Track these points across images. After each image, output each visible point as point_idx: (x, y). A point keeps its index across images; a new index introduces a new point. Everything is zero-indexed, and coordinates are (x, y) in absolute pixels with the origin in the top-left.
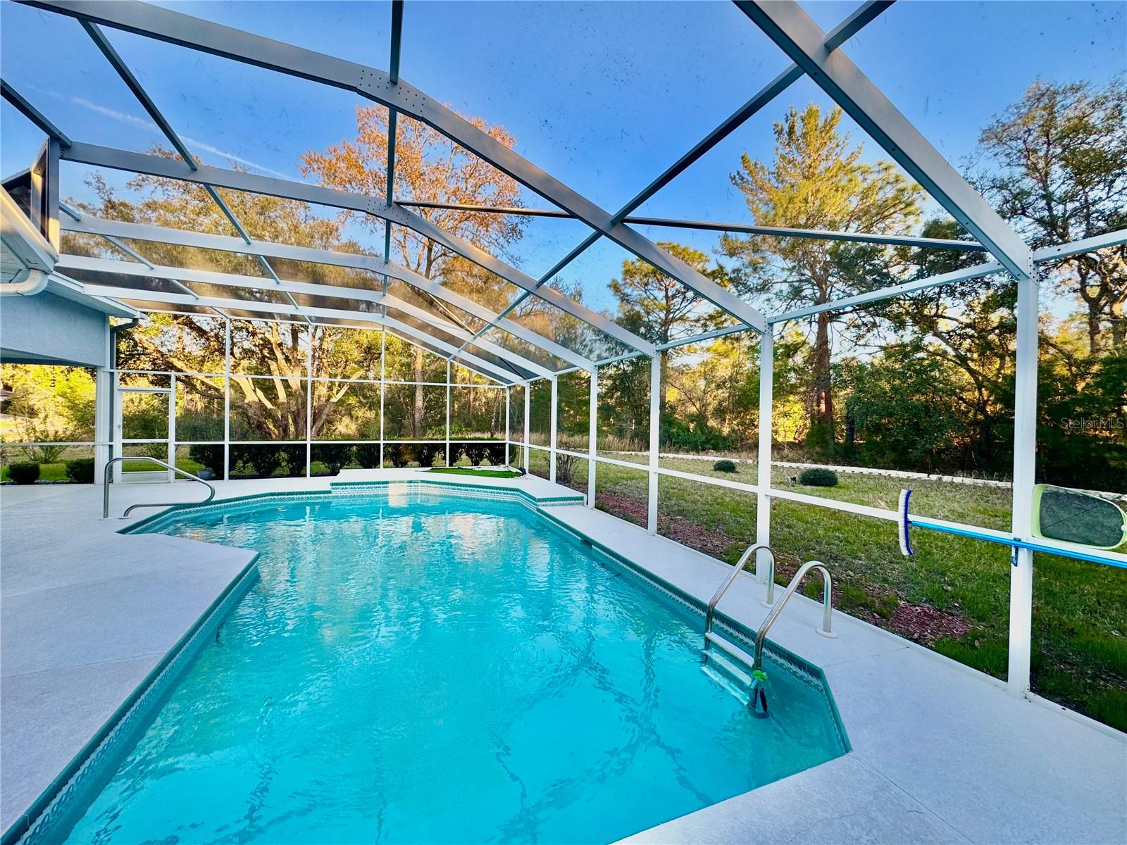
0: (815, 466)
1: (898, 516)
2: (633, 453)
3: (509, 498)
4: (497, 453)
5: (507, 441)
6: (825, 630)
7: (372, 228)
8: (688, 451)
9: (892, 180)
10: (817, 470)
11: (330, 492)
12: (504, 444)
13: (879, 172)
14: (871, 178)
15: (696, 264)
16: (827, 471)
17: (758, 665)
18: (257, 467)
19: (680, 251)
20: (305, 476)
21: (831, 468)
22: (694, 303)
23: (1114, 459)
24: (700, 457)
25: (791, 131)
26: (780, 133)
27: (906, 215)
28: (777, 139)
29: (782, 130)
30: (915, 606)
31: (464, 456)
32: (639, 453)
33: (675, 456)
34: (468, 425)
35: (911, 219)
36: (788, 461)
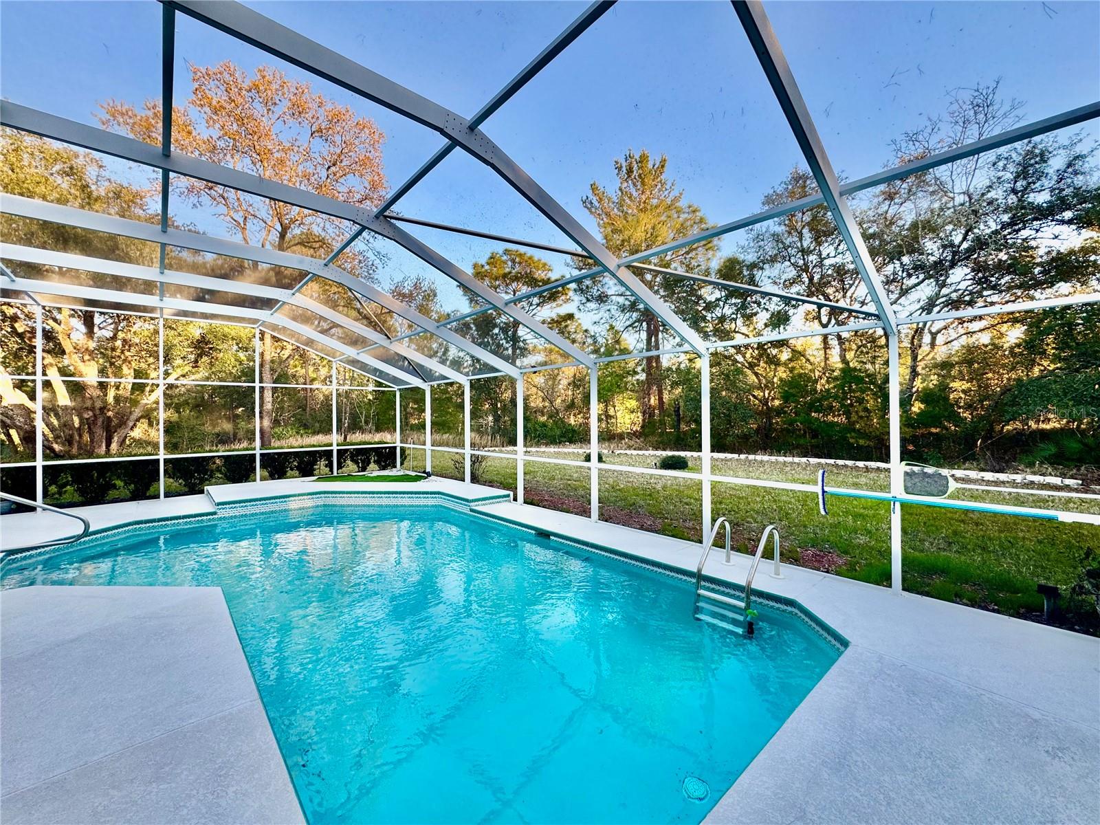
0: (670, 453)
1: (818, 489)
2: (497, 449)
3: (431, 501)
4: (386, 457)
5: (398, 444)
6: (776, 574)
7: (195, 202)
8: (547, 445)
9: (697, 221)
10: (673, 457)
11: (215, 513)
12: (395, 448)
13: (688, 213)
14: (683, 216)
15: (540, 272)
16: (679, 457)
17: (748, 606)
18: (82, 492)
19: (526, 258)
20: (157, 497)
21: (682, 454)
22: (539, 308)
23: (852, 438)
24: (560, 450)
25: (630, 171)
26: (620, 169)
27: (707, 250)
28: (618, 174)
29: (621, 167)
30: (807, 550)
31: (349, 462)
32: (503, 449)
33: (538, 449)
34: (306, 427)
35: (711, 253)
36: (635, 449)
